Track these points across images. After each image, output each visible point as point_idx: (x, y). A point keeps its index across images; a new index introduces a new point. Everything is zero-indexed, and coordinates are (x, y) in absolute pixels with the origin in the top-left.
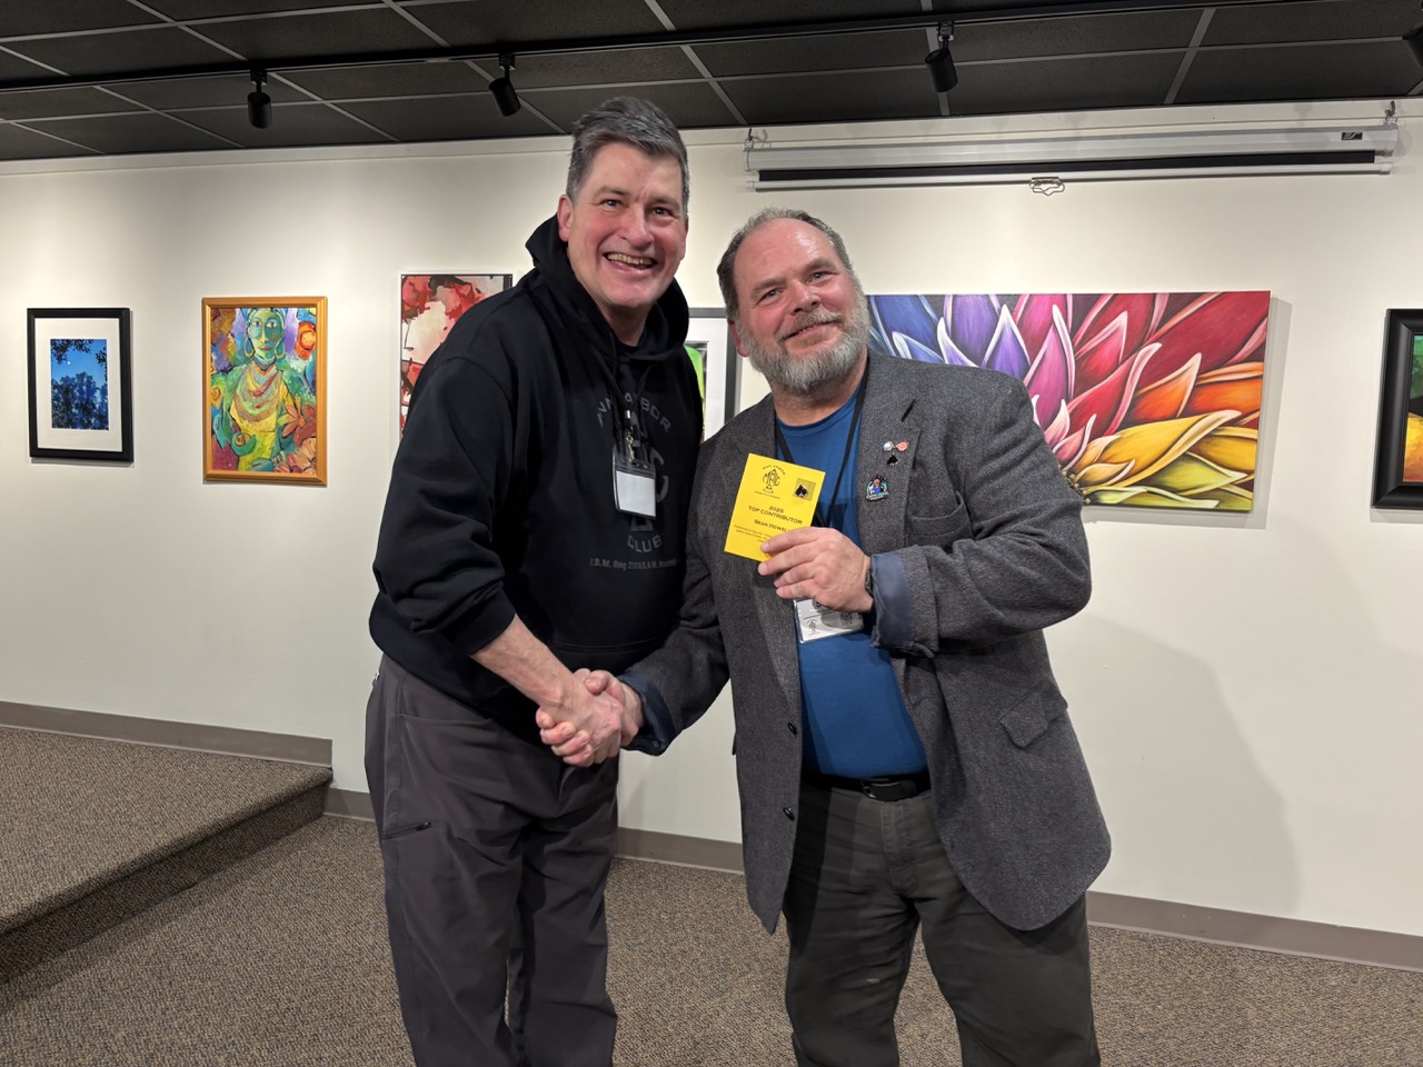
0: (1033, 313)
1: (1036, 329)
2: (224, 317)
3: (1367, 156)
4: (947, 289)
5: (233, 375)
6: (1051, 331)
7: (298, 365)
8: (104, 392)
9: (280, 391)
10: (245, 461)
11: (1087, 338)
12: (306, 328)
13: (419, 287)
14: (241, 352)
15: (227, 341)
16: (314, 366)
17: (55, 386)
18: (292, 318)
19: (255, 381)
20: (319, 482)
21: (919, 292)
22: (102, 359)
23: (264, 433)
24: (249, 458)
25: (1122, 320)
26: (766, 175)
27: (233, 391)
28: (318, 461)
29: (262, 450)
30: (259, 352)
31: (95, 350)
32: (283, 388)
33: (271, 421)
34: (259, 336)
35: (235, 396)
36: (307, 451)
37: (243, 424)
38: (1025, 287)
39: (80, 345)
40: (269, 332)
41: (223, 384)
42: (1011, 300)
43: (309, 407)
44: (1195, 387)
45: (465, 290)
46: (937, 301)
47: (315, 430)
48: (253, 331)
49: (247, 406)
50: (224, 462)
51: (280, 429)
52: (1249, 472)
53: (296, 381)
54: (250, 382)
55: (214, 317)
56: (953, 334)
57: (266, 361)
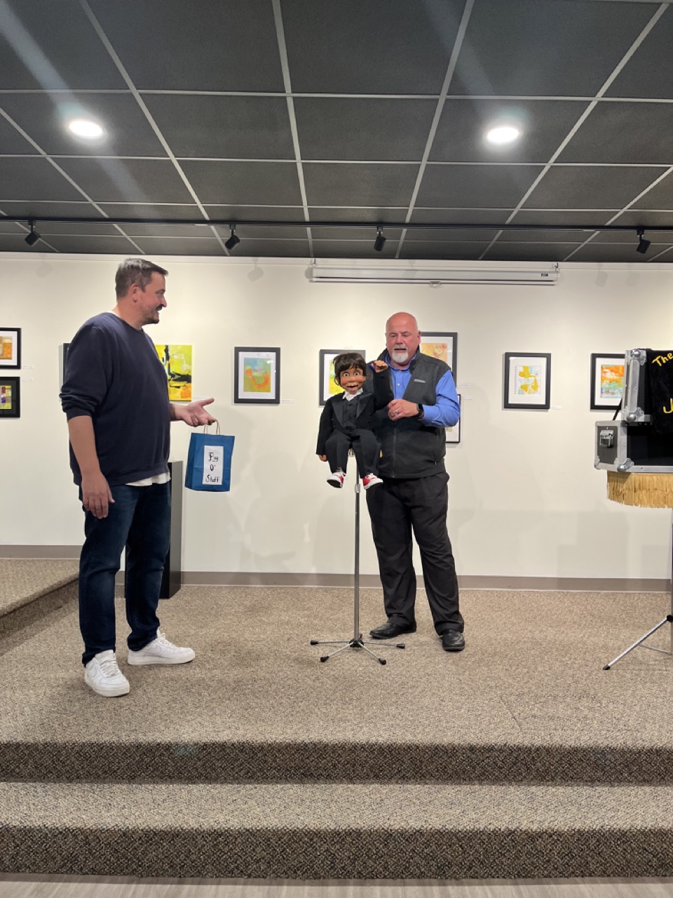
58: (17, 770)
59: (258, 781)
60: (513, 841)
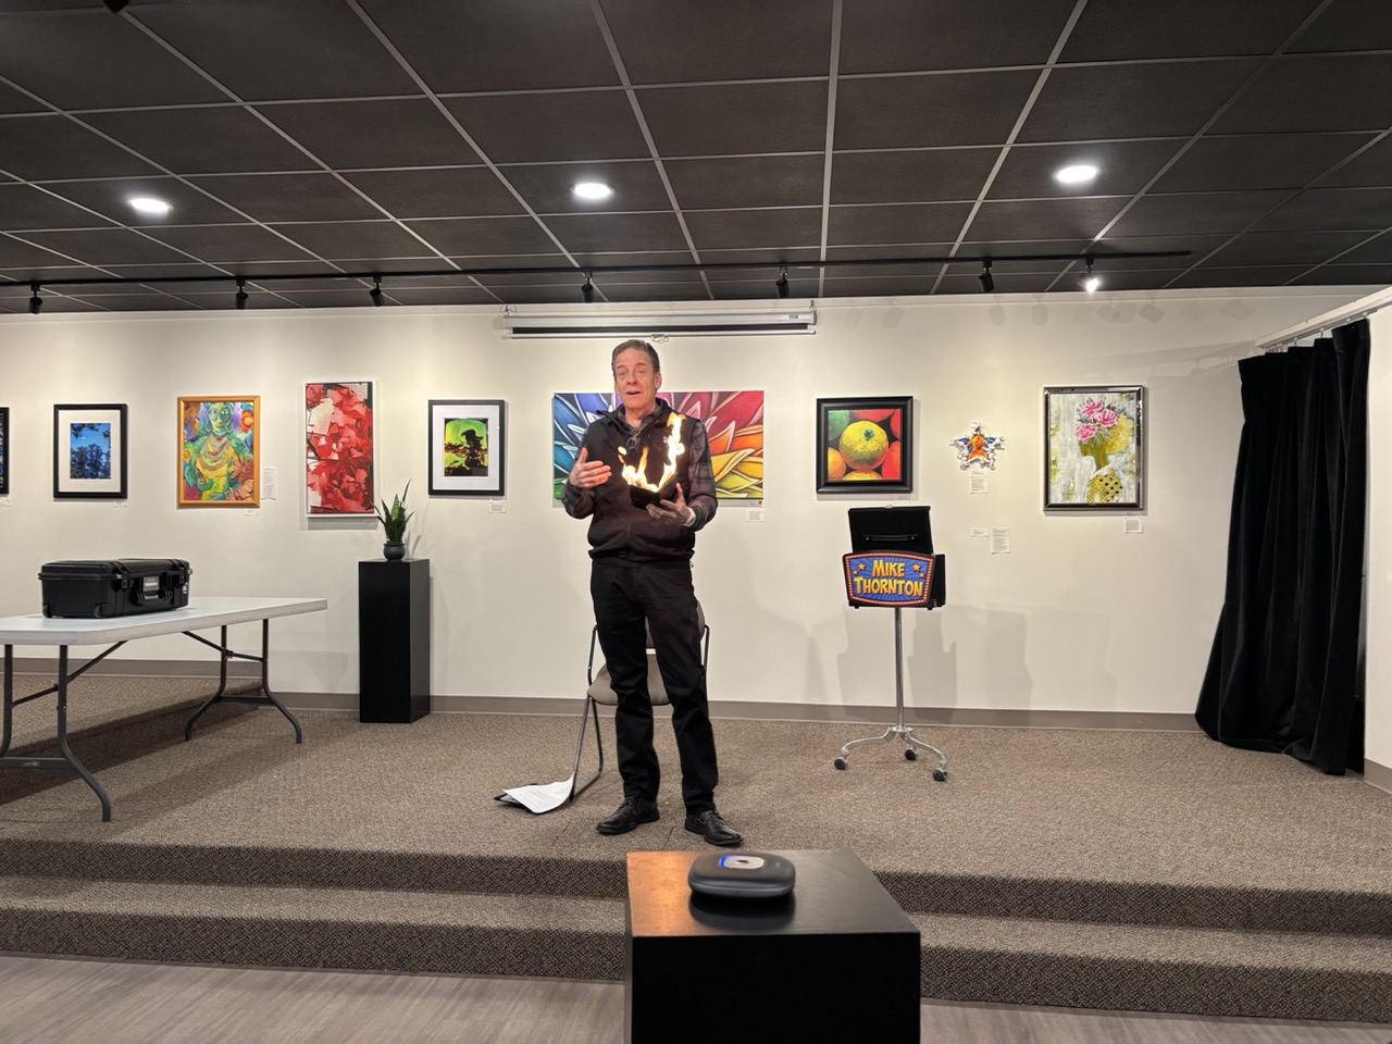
7: (242, 436)
8: (108, 455)
9: (229, 452)
10: (206, 494)
12: (247, 414)
13: (317, 390)
14: (204, 429)
15: (195, 422)
16: (252, 437)
17: (73, 452)
18: (238, 409)
19: (213, 446)
20: (254, 506)
21: (599, 391)
22: (107, 435)
23: (219, 479)
24: (208, 492)
25: (698, 405)
26: (517, 330)
27: (198, 452)
28: (253, 493)
29: (217, 487)
30: (216, 429)
31: (102, 430)
32: (231, 450)
33: (224, 470)
34: (216, 419)
35: (200, 456)
36: (247, 487)
37: (205, 472)
39: (92, 427)
40: (222, 417)
41: (191, 448)
43: (249, 461)
44: (734, 438)
47: (252, 473)
48: (212, 416)
49: (207, 461)
50: (192, 495)
51: (229, 474)
52: (761, 479)
53: (240, 446)
54: (209, 446)
57: (220, 434)
58: (47, 868)
59: (270, 885)
60: (470, 937)
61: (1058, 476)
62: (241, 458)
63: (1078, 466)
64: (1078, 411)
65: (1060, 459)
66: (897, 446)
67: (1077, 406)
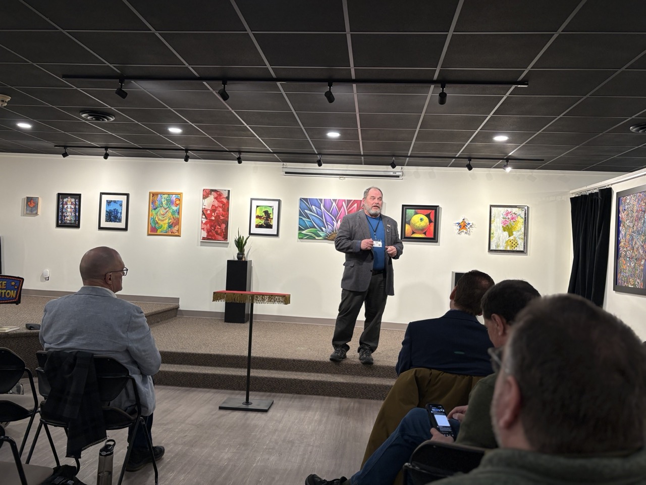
0: (339, 203)
1: (340, 206)
2: (155, 196)
3: (398, 176)
4: (323, 198)
5: (157, 210)
6: (343, 207)
7: (175, 208)
8: (121, 213)
9: (169, 214)
11: (349, 209)
13: (207, 192)
14: (159, 205)
15: (156, 202)
16: (179, 209)
17: (107, 212)
18: (174, 198)
19: (163, 211)
20: (179, 236)
21: (318, 198)
22: (121, 205)
23: (165, 225)
24: (160, 230)
25: (356, 205)
26: (286, 173)
27: (157, 214)
28: (179, 231)
29: (164, 228)
30: (164, 205)
31: (119, 203)
32: (170, 214)
33: (167, 221)
34: (165, 201)
35: (157, 215)
36: (176, 228)
37: (159, 222)
38: (338, 198)
39: (115, 202)
40: (167, 200)
41: (154, 212)
42: (335, 200)
43: (177, 218)
45: (218, 193)
46: (321, 200)
47: (178, 223)
48: (163, 200)
50: (153, 230)
51: (169, 223)
53: (174, 212)
54: (161, 211)
55: (153, 196)
56: (324, 207)
57: (166, 207)
59: (221, 367)
60: (295, 382)
61: (494, 239)
62: (174, 217)
63: (502, 235)
64: (502, 214)
65: (495, 232)
66: (433, 224)
67: (502, 212)
